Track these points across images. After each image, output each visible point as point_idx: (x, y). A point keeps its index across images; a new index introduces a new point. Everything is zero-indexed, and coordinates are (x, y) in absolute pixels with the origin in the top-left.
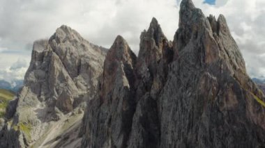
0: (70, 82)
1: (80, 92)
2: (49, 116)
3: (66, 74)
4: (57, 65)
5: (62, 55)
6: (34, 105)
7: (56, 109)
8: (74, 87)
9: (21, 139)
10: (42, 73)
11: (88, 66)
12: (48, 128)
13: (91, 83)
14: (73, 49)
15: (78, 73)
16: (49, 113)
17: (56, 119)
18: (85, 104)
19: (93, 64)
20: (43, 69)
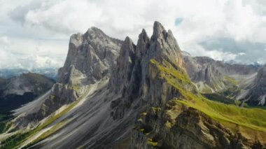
0: (100, 62)
1: (106, 68)
2: (89, 81)
3: (97, 58)
4: (92, 53)
5: (95, 46)
6: (80, 76)
7: (93, 78)
8: (103, 65)
9: (75, 94)
10: (83, 57)
11: (110, 52)
12: (89, 88)
13: (112, 62)
14: (101, 43)
15: (105, 57)
16: (88, 80)
17: (93, 83)
18: (109, 74)
19: (113, 51)
20: (83, 55)
